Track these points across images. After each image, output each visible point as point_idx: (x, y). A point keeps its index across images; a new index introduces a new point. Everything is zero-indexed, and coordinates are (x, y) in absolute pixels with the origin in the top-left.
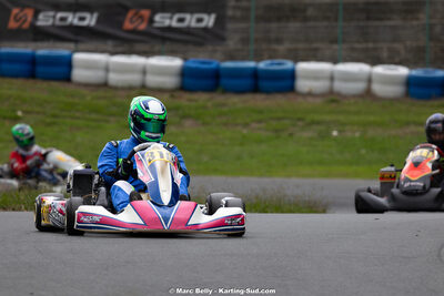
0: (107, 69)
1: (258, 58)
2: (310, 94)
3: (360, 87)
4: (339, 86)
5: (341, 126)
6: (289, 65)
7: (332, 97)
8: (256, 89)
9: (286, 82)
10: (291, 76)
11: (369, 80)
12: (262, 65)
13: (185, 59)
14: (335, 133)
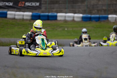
0: (15, 15)
1: (49, 12)
2: (60, 21)
3: (71, 19)
4: (67, 19)
5: (68, 27)
6: (55, 14)
7: (65, 21)
8: (48, 19)
9: (55, 18)
10: (56, 16)
11: (74, 17)
12: (50, 14)
13: (32, 13)
14: (66, 29)
